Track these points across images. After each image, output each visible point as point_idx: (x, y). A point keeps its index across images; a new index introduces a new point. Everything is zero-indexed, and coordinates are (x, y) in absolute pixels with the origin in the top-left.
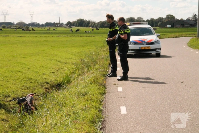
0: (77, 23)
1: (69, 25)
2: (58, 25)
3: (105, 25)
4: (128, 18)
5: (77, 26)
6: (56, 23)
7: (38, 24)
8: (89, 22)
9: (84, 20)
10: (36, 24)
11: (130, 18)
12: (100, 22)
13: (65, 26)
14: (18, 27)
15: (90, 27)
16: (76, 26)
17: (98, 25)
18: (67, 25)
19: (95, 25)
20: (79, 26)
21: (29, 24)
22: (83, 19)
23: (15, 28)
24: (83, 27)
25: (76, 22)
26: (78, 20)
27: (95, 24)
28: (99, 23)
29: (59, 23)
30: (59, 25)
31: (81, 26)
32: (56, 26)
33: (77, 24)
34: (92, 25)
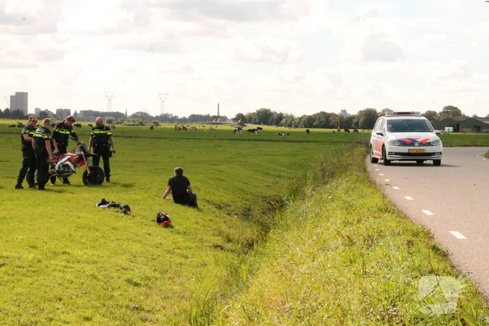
0: (257, 117)
1: (239, 121)
2: (216, 121)
3: (315, 124)
4: (362, 110)
5: (256, 123)
6: (211, 116)
7: (176, 117)
8: (280, 117)
9: (272, 111)
10: (170, 117)
11: (368, 109)
12: (305, 115)
13: (232, 122)
14: (137, 123)
15: (282, 126)
16: (253, 124)
17: (299, 123)
18: (235, 120)
19: (293, 122)
20: (260, 124)
21: (157, 117)
22: (270, 110)
23: (132, 123)
24: (268, 125)
25: (254, 114)
26: (258, 112)
27: (293, 120)
28: (301, 118)
29: (219, 117)
30: (219, 119)
31: (264, 124)
32: (214, 121)
33: (256, 119)
34: (287, 121)
